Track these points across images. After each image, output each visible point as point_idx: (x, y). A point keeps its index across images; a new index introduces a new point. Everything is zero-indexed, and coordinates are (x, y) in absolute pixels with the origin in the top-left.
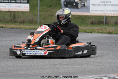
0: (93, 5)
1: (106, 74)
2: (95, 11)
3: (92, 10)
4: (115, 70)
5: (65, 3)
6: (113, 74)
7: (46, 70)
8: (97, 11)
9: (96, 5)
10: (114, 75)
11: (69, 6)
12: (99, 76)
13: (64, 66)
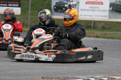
0: (82, 10)
1: (94, 75)
2: (84, 16)
3: (81, 15)
4: (101, 71)
5: (55, 8)
6: (100, 75)
7: (36, 71)
8: (86, 16)
9: (85, 10)
10: (101, 77)
11: (59, 10)
12: (86, 77)
13: (53, 67)
